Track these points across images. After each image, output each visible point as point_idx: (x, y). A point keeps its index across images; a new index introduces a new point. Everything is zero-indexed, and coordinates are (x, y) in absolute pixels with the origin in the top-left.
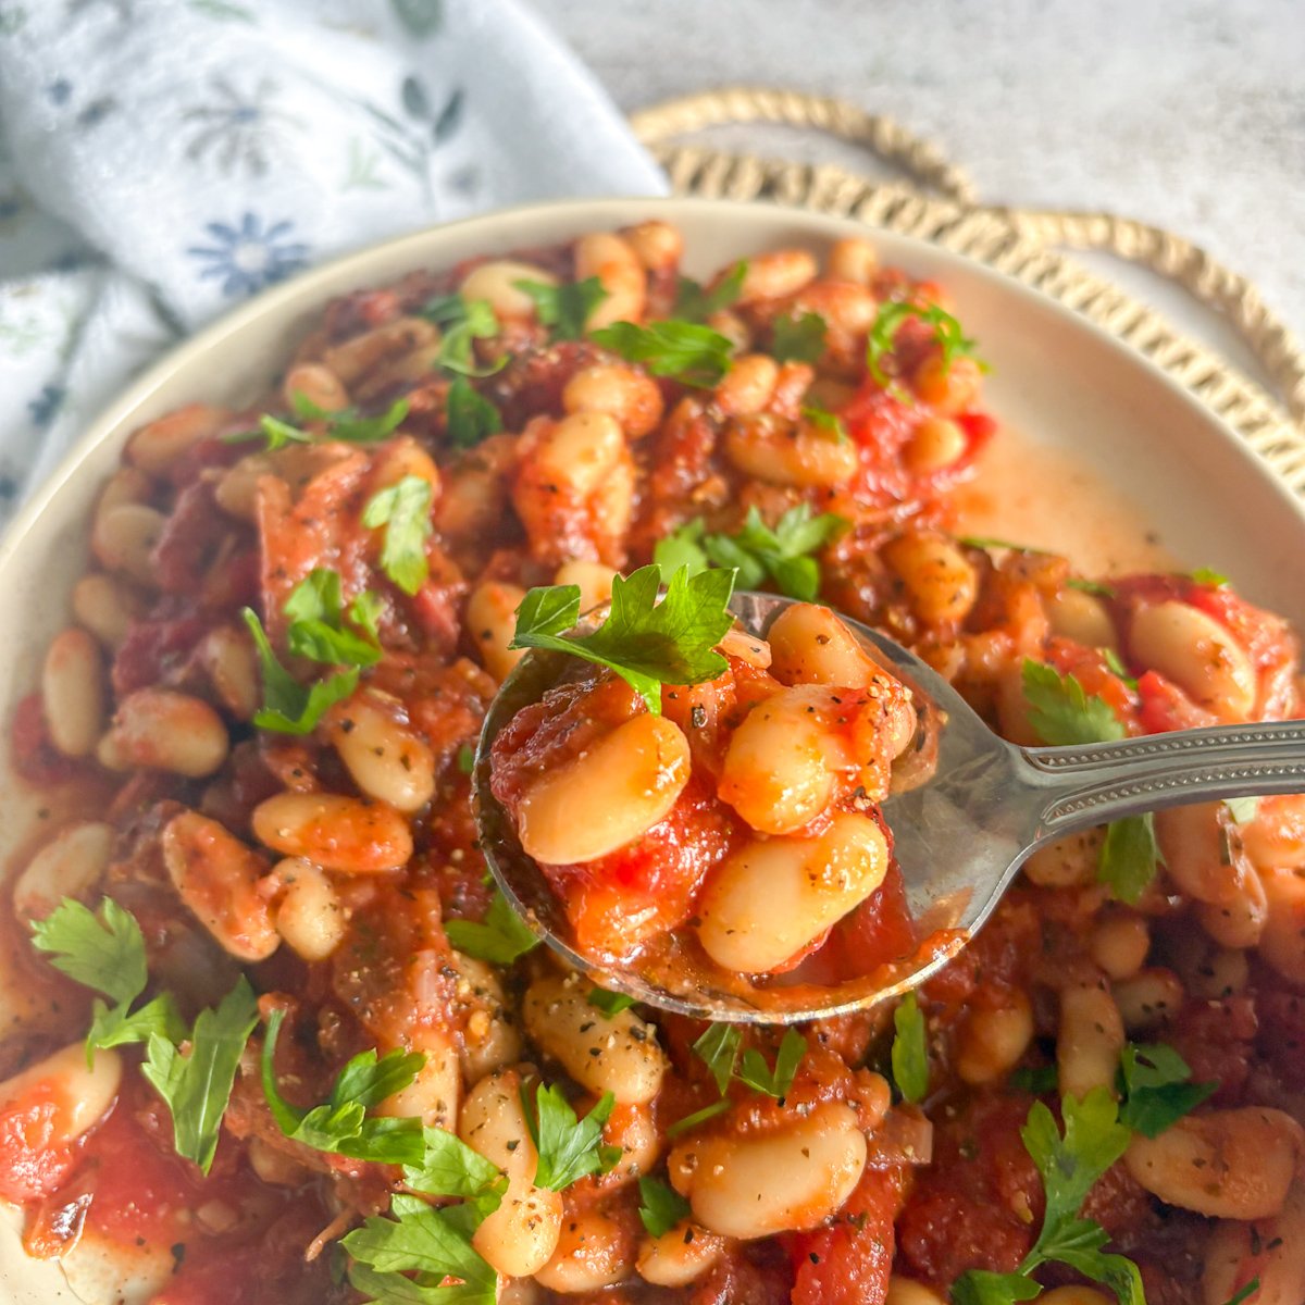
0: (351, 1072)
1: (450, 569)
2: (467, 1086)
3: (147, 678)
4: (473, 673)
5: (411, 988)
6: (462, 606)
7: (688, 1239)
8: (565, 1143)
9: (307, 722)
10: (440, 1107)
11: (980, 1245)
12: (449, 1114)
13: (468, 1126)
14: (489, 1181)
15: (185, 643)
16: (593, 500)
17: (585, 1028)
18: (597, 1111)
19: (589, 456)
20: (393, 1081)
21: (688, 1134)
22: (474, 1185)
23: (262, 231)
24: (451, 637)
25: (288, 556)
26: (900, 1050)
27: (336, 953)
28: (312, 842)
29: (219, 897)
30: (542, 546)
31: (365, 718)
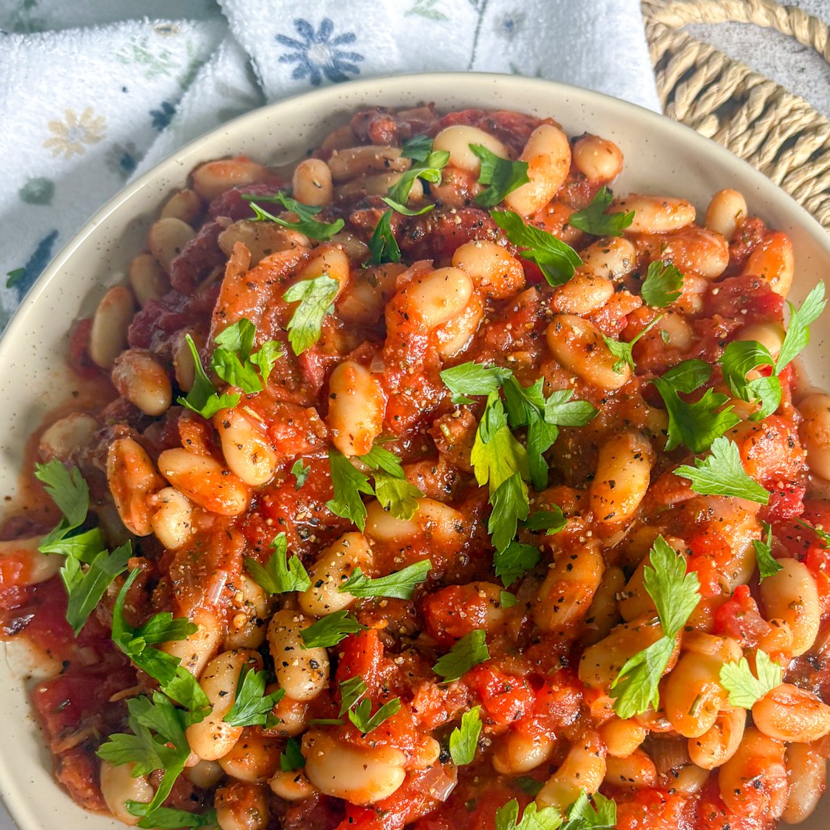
0: (157, 619)
1: (335, 343)
2: (221, 649)
3: (144, 342)
4: (315, 418)
5: (207, 587)
6: (330, 369)
7: (296, 780)
8: (251, 704)
9: (206, 412)
10: (194, 657)
12: (199, 663)
13: (206, 673)
14: (203, 706)
15: (172, 328)
16: (435, 332)
17: (288, 649)
18: (274, 695)
19: (441, 303)
20: (176, 634)
21: (319, 727)
22: (194, 705)
23: (332, 37)
24: (315, 387)
25: (230, 304)
26: (456, 735)
27: (179, 550)
28: (183, 487)
29: (126, 495)
30: (390, 351)
31: (238, 423)
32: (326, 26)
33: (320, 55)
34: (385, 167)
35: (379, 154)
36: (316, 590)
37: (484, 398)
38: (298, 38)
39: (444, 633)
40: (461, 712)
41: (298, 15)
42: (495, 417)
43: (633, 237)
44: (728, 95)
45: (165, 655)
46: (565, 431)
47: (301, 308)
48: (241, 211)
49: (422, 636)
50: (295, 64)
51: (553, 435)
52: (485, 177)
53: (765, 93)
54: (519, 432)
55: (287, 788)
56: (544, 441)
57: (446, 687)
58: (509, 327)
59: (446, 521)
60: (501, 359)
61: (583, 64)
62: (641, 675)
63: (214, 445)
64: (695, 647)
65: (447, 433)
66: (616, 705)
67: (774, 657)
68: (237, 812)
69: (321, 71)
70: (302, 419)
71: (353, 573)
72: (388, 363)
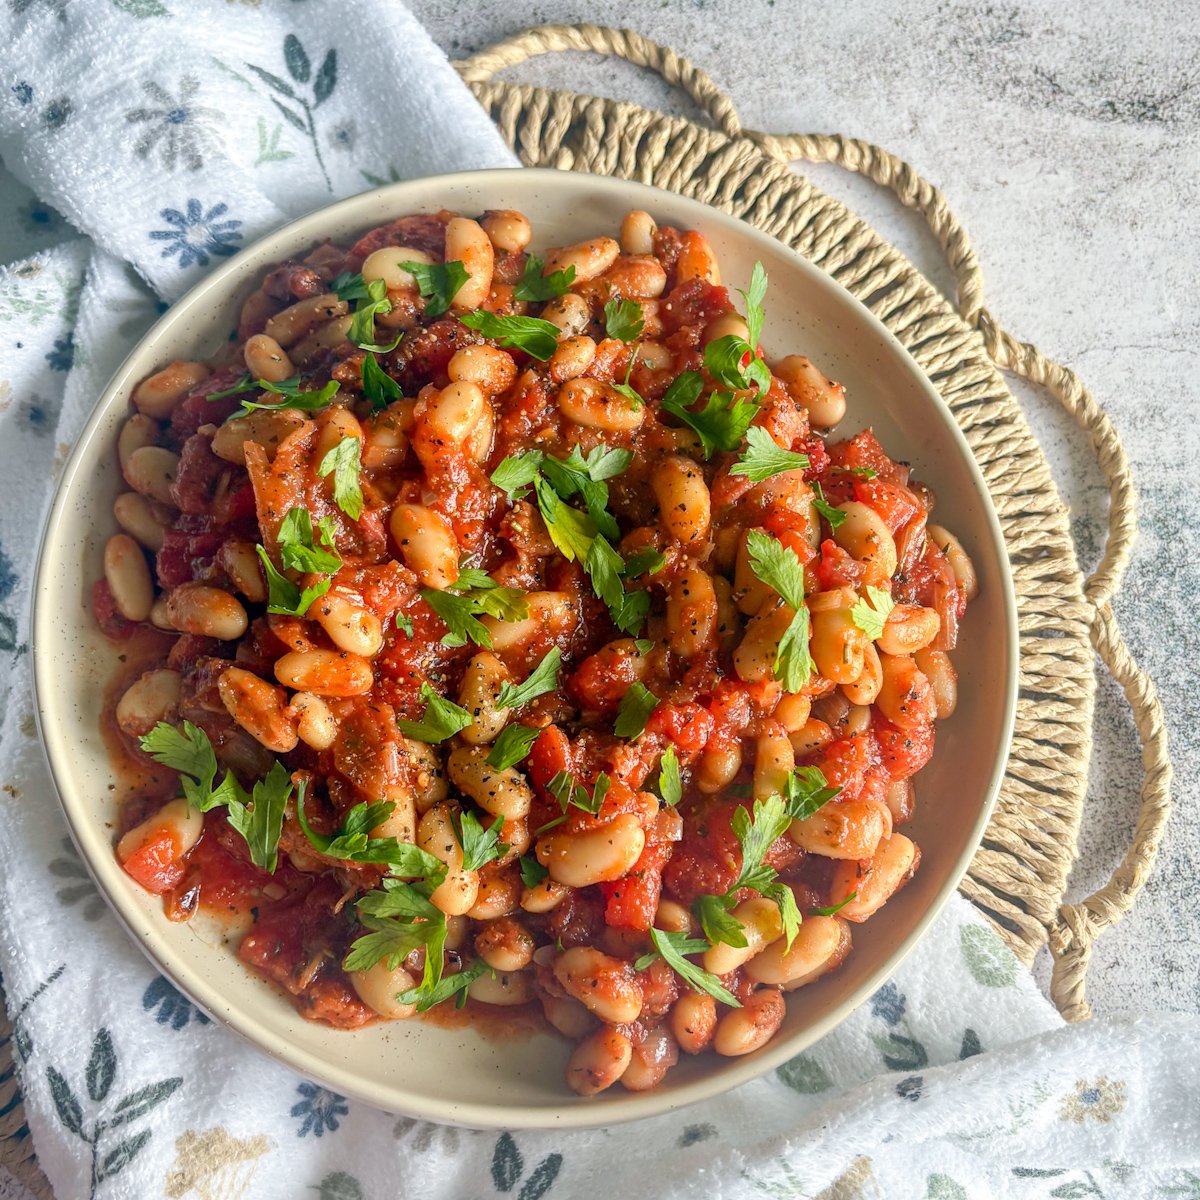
0: (353, 815)
1: (376, 496)
2: (419, 815)
3: (185, 577)
4: (401, 569)
5: (382, 763)
6: (387, 521)
7: (548, 889)
8: (478, 844)
9: (301, 610)
10: (406, 830)
12: (412, 833)
13: (422, 839)
14: (438, 868)
15: (208, 552)
16: (466, 445)
17: (485, 780)
18: (494, 826)
19: (462, 416)
20: (378, 818)
21: (546, 834)
22: (429, 871)
23: (203, 214)
24: (382, 543)
25: (273, 501)
26: (664, 780)
27: (333, 745)
28: (313, 683)
29: (260, 718)
30: (435, 480)
31: (336, 605)
32: (194, 206)
33: (197, 236)
34: (329, 316)
35: (318, 306)
36: (478, 719)
37: (531, 485)
38: (171, 228)
39: (605, 701)
40: (660, 756)
41: (162, 205)
42: (548, 496)
43: (577, 289)
44: (567, 124)
45: (380, 841)
46: (612, 483)
47: (338, 476)
48: (219, 412)
49: (584, 714)
50: (179, 254)
51: (604, 490)
52: (425, 288)
53: (599, 109)
54: (574, 500)
55: (541, 902)
56: (599, 501)
57: (635, 744)
58: (524, 413)
59: (558, 607)
60: (528, 442)
61: (435, 147)
62: (795, 650)
63: (320, 637)
64: (821, 607)
65: (519, 528)
66: (785, 684)
67: (878, 585)
68: (509, 946)
69: (205, 250)
70: (387, 575)
71: (501, 689)
72: (437, 491)
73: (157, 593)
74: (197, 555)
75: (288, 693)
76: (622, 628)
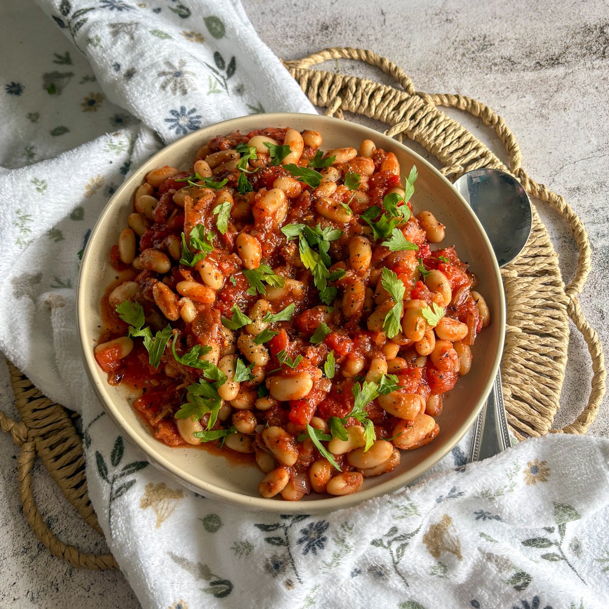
0: (194, 349)
1: (233, 229)
2: (221, 356)
3: (150, 246)
4: (236, 257)
5: (211, 331)
6: (235, 238)
7: (268, 400)
8: (242, 372)
9: (193, 264)
10: (214, 359)
11: (337, 411)
12: (216, 362)
13: (220, 365)
14: (223, 378)
15: (161, 238)
16: (274, 214)
17: (251, 347)
18: (250, 366)
19: (275, 202)
20: (204, 352)
21: (271, 375)
23: (187, 112)
24: (231, 246)
25: (192, 220)
26: (327, 365)
27: (193, 321)
28: (191, 295)
29: (166, 304)
30: (258, 225)
31: (207, 265)
32: (183, 109)
33: (183, 121)
34: (232, 158)
35: (227, 154)
36: (254, 324)
37: (298, 236)
38: (173, 117)
39: (309, 328)
40: (327, 354)
42: (304, 243)
43: (336, 166)
44: (340, 87)
45: (202, 361)
46: (333, 243)
47: (219, 216)
48: (178, 186)
49: (299, 333)
50: (175, 129)
51: (328, 244)
52: (272, 154)
54: (315, 248)
55: (264, 404)
56: (325, 247)
57: (318, 346)
58: (301, 207)
59: (297, 286)
60: (300, 221)
62: (393, 319)
63: (198, 277)
64: (409, 306)
65: (288, 251)
66: (387, 333)
67: (439, 304)
68: (246, 420)
69: (186, 127)
70: (230, 258)
71: (267, 313)
72: (258, 231)
73: (137, 253)
74: (156, 239)
75: (179, 296)
76: (323, 301)
